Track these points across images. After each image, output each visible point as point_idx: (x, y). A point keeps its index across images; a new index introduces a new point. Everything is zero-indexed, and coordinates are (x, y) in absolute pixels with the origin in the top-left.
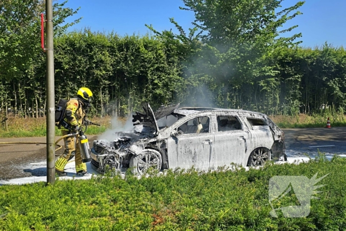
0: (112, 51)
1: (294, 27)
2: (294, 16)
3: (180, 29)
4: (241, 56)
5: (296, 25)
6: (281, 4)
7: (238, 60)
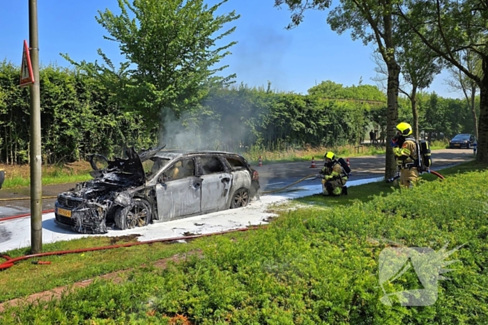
0: (5, 84)
1: (224, 67)
2: (224, 55)
3: (108, 61)
4: (177, 94)
5: (226, 65)
6: (214, 43)
7: (175, 98)
